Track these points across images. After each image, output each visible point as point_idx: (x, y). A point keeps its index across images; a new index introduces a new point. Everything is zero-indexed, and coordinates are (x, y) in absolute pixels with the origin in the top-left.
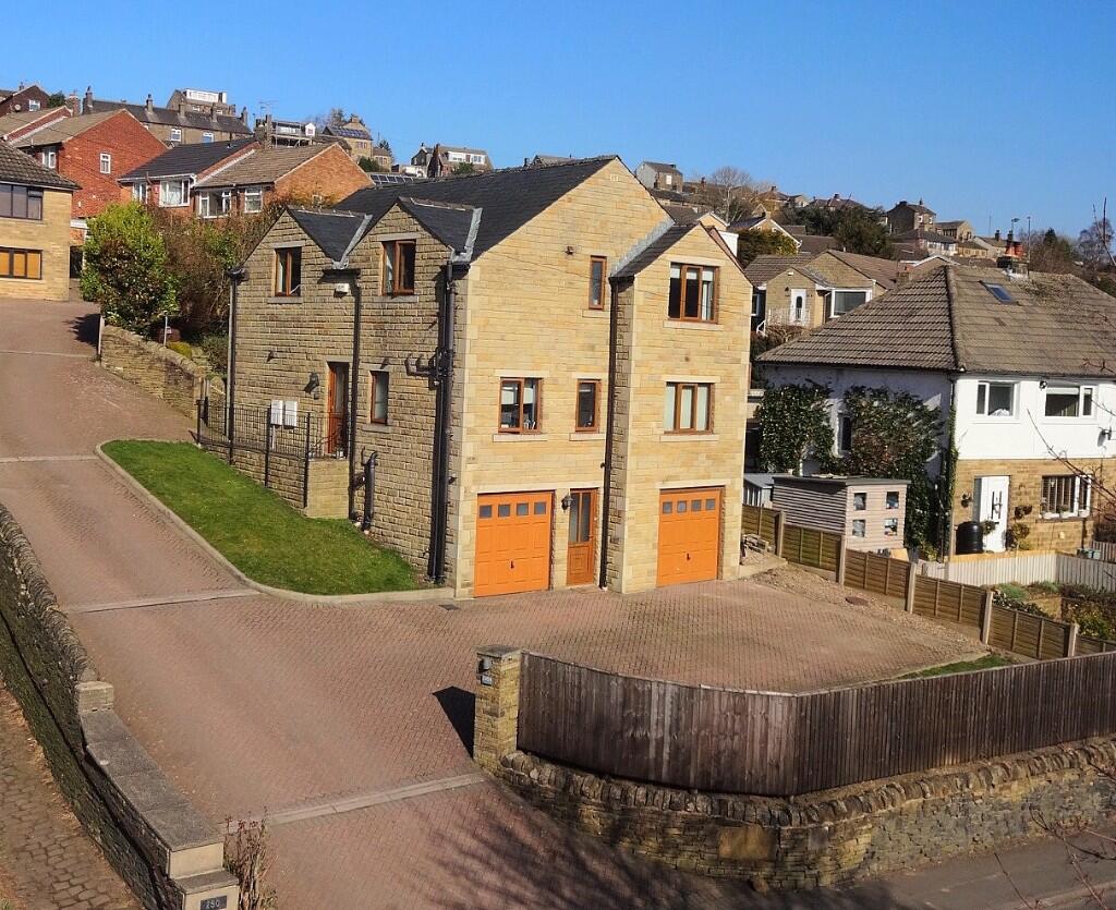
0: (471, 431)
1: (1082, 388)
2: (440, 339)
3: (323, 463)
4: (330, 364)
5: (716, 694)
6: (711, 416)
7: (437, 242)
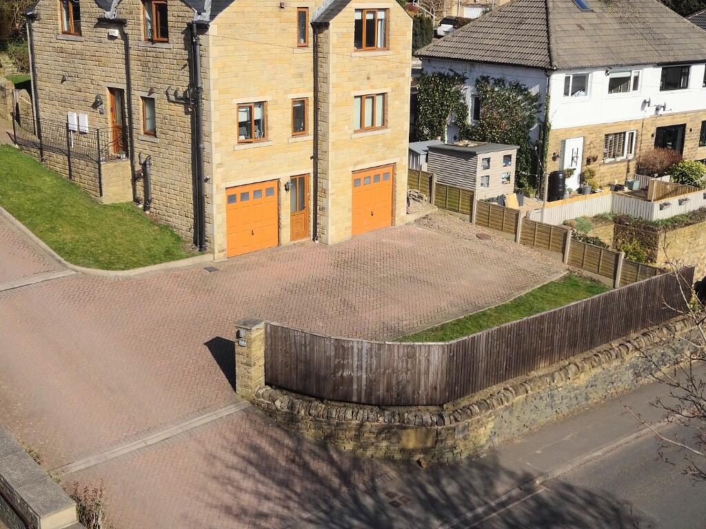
0: (218, 145)
1: (633, 72)
2: (191, 78)
3: (111, 165)
4: (109, 88)
5: (396, 347)
6: (386, 115)
7: (183, 4)
